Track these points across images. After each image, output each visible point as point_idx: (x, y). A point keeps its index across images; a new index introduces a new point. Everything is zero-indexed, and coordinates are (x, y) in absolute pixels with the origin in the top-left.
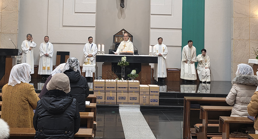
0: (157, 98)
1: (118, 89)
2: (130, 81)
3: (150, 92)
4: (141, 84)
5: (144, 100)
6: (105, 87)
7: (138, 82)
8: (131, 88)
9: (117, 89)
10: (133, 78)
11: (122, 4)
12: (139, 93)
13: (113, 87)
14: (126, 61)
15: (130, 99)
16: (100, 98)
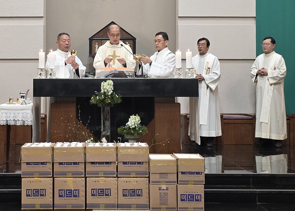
0: (200, 190)
1: (90, 168)
2: (122, 145)
3: (177, 173)
4: (153, 151)
5: (163, 198)
6: (53, 163)
7: (143, 148)
8: (125, 163)
10: (132, 137)
12: (149, 177)
13: (75, 163)
14: (112, 92)
15: (124, 195)
16: (38, 193)
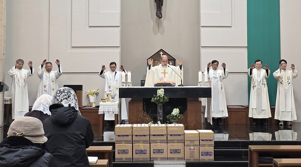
0: (212, 149)
1: (152, 138)
2: (170, 125)
3: (199, 140)
4: (187, 128)
5: (192, 154)
6: (132, 136)
7: (181, 127)
9: (150, 138)
10: (175, 121)
11: (158, 12)
12: (184, 143)
13: (144, 136)
14: (163, 95)
15: (171, 153)
16: (124, 152)
